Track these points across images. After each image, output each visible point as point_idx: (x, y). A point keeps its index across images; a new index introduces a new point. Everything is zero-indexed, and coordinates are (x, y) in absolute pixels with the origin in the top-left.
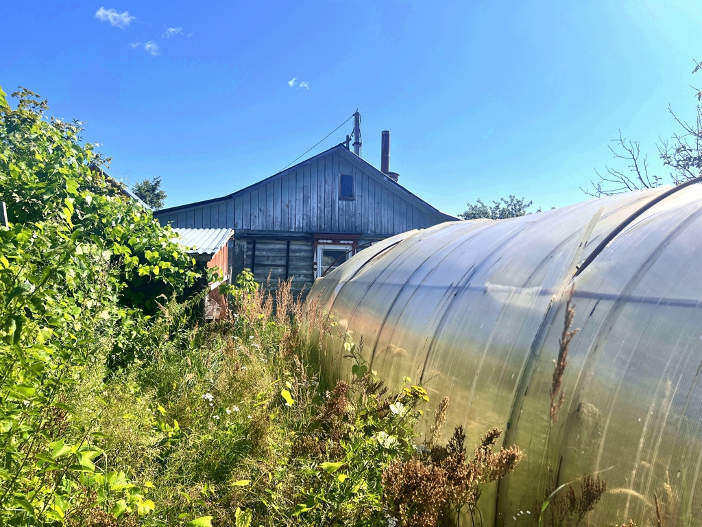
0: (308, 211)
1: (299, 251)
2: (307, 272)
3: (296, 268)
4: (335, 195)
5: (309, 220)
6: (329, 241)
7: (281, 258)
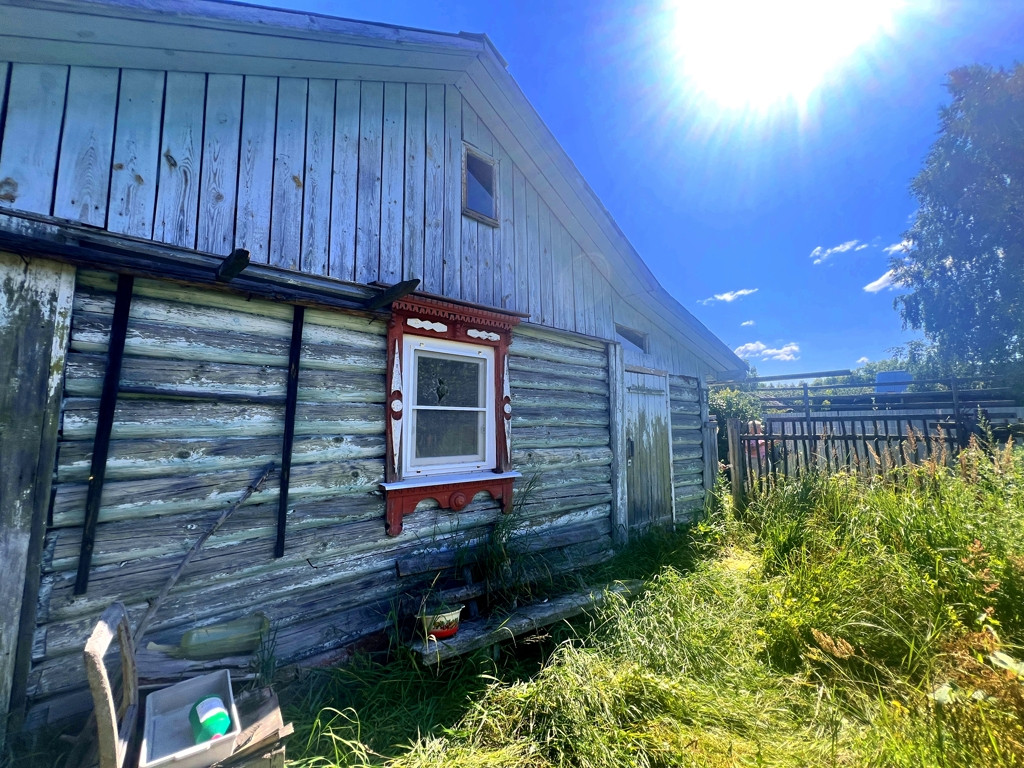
0: (375, 225)
1: (339, 349)
2: (368, 426)
3: (325, 411)
4: (453, 199)
5: (374, 250)
6: (440, 328)
7: (262, 371)
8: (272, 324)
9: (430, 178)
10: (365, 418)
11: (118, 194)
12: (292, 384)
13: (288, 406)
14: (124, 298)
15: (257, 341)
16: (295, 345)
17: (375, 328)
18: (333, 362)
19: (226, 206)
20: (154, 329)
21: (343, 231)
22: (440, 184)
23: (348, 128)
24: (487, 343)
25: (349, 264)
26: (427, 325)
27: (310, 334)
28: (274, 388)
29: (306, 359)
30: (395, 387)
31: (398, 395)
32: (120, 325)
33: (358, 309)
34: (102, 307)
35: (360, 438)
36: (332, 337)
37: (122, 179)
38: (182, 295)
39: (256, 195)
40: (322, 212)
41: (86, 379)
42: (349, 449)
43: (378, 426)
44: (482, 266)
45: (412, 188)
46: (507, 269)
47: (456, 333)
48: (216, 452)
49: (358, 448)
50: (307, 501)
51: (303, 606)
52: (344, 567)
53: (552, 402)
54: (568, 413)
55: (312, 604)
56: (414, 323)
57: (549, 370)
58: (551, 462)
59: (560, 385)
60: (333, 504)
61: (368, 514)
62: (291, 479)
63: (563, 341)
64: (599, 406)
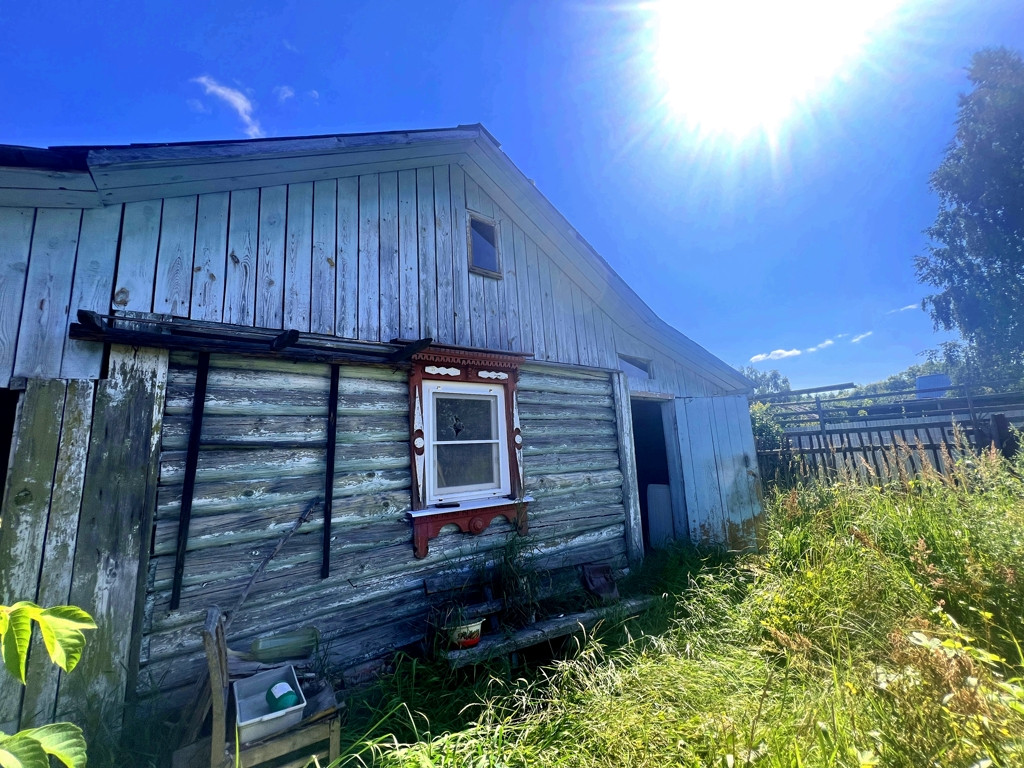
0: (395, 290)
1: (369, 397)
2: (395, 461)
3: (360, 451)
4: (461, 260)
5: (395, 311)
6: (454, 372)
7: (308, 421)
8: (312, 381)
9: (440, 245)
10: (392, 455)
11: (197, 291)
12: (331, 430)
13: (328, 448)
14: (203, 370)
15: (303, 395)
16: (333, 396)
17: (398, 376)
18: (364, 408)
19: (276, 289)
20: (224, 393)
21: (369, 298)
22: (449, 249)
23: (370, 212)
24: (496, 381)
25: (375, 324)
26: (443, 371)
27: (347, 386)
28: (317, 434)
29: (342, 408)
30: (417, 427)
31: (420, 433)
32: (200, 392)
33: (384, 362)
34: (186, 379)
35: (389, 473)
36: (363, 387)
37: (201, 278)
38: (244, 363)
39: (299, 279)
40: (351, 283)
41: (177, 436)
42: (380, 482)
43: (404, 461)
44: (489, 314)
45: (424, 255)
46: (512, 314)
47: (468, 375)
48: (273, 490)
49: (387, 482)
50: (347, 529)
51: (347, 621)
52: (379, 587)
53: (561, 431)
54: (575, 440)
55: (353, 619)
56: (430, 370)
57: (556, 401)
58: (563, 487)
59: (568, 414)
60: (368, 531)
61: (398, 539)
62: (333, 510)
63: (568, 374)
64: (607, 431)
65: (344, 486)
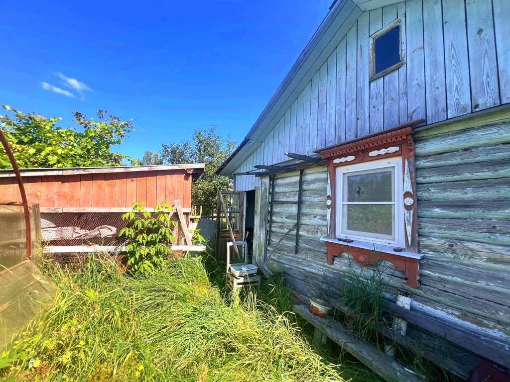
1: (314, 181)
2: (323, 212)
6: (351, 158)
8: (296, 178)
9: (349, 80)
12: (299, 197)
14: (274, 180)
16: (301, 183)
18: (312, 187)
20: (278, 186)
26: (343, 160)
27: (305, 178)
29: (304, 187)
30: (328, 194)
31: (329, 197)
32: (273, 186)
40: (307, 132)
44: (388, 103)
45: (339, 94)
46: (415, 89)
47: (360, 158)
48: (287, 218)
49: (320, 221)
50: (306, 238)
56: (337, 161)
62: (300, 229)
65: (305, 220)
